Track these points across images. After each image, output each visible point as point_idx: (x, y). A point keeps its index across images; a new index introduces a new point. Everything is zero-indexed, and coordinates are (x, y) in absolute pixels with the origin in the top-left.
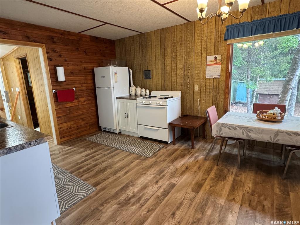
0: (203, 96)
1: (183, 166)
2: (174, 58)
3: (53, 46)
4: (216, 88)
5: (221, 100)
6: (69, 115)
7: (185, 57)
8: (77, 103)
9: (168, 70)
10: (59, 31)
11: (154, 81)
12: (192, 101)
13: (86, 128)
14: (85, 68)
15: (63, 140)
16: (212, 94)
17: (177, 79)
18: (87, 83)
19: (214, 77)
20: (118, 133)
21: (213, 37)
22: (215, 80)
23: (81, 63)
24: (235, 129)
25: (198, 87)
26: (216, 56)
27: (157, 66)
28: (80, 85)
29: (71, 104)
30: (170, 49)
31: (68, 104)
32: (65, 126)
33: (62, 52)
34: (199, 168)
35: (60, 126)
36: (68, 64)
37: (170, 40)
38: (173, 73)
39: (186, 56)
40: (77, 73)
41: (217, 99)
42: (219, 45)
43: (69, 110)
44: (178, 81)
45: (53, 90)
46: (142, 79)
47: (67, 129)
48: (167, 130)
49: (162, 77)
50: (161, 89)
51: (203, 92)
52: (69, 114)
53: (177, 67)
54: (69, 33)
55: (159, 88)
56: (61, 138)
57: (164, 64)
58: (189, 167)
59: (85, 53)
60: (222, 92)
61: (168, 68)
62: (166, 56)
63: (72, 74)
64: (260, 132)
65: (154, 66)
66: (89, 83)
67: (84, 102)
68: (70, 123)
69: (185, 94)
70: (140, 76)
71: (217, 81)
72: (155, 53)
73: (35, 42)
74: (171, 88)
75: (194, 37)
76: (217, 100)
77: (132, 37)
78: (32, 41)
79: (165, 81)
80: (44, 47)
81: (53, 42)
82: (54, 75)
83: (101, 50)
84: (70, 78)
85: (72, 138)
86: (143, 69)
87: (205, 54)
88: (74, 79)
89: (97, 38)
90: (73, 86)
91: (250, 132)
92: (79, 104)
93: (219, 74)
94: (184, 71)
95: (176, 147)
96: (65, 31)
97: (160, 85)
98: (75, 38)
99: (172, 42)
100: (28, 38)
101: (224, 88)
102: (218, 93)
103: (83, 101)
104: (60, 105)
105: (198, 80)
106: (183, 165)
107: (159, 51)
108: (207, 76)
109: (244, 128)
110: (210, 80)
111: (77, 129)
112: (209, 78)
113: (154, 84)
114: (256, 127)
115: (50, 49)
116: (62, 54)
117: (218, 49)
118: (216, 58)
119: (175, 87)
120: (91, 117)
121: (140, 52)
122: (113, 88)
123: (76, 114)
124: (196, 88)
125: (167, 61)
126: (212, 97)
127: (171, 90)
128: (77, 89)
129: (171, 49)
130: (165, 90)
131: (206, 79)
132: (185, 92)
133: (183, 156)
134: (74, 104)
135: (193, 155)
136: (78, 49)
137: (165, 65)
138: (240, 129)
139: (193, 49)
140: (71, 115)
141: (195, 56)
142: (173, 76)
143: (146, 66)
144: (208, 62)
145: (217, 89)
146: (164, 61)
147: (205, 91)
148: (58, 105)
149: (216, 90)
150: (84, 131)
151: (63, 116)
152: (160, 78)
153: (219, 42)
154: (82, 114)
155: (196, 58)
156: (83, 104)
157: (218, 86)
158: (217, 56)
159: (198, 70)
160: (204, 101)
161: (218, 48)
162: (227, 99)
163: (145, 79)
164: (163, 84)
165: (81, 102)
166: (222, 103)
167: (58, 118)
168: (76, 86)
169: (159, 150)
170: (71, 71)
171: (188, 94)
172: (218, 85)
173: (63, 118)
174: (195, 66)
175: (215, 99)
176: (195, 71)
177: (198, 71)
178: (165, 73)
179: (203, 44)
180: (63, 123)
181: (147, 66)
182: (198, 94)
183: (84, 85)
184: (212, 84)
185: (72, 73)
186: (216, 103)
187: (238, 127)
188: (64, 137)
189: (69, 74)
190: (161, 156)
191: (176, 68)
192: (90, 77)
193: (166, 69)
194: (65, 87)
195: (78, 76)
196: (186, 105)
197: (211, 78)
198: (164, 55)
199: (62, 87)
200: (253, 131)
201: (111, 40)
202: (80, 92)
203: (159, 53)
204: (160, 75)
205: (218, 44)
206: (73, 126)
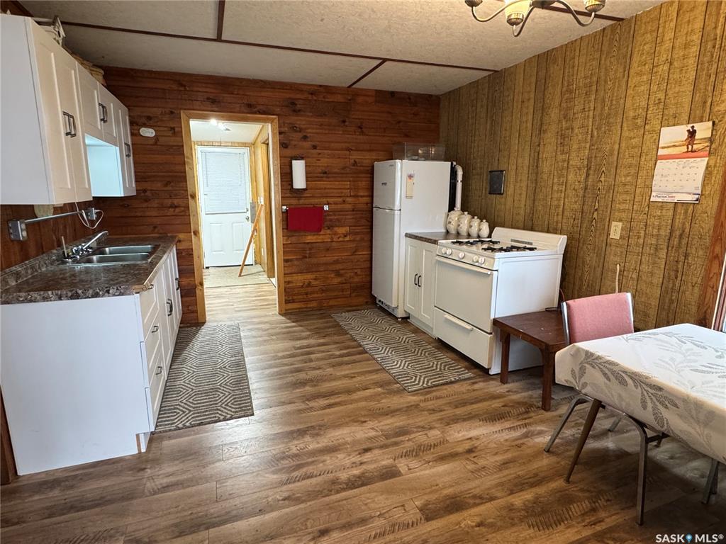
0: (633, 259)
1: (469, 441)
2: (563, 136)
3: (293, 119)
4: (681, 236)
5: (695, 279)
6: (307, 260)
7: (596, 134)
8: (330, 236)
9: (546, 170)
10: (309, 87)
11: (510, 200)
12: (599, 270)
13: (343, 292)
14: (355, 163)
15: (290, 306)
16: (663, 254)
17: (566, 200)
18: (356, 196)
19: (679, 197)
20: (402, 318)
21: (691, 62)
22: (680, 210)
23: (348, 152)
24: (623, 383)
25: (622, 229)
26: (693, 127)
27: (520, 161)
28: (340, 200)
29: (315, 237)
30: (557, 111)
31: (309, 237)
32: (299, 279)
33: (309, 130)
34: (504, 464)
35: (288, 279)
36: (320, 154)
37: (560, 85)
38: (556, 180)
39: (599, 129)
40: (335, 173)
41: (679, 275)
42: (710, 88)
43: (310, 249)
44: (566, 203)
45: (283, 205)
46: (484, 192)
47: (302, 286)
48: (489, 336)
49: (529, 191)
50: (521, 225)
51: (637, 245)
52: (310, 257)
53: (568, 162)
54: (328, 89)
55: (518, 221)
56: (287, 302)
57: (536, 154)
58: (480, 450)
59: (360, 130)
60: (701, 253)
61: (546, 167)
62: (545, 132)
63: (325, 175)
64: (702, 417)
65: (513, 160)
66: (362, 196)
67: (345, 236)
68: (310, 276)
69: (581, 245)
70: (481, 185)
71: (686, 212)
72: (518, 122)
73: (260, 113)
74: (546, 223)
75: (627, 68)
76: (679, 279)
77: (475, 84)
78: (255, 113)
79: (534, 200)
80: (276, 121)
81: (294, 111)
82: (286, 176)
83: (399, 122)
84: (319, 183)
85: (309, 306)
86: (488, 168)
87: (656, 123)
88: (328, 187)
89: (393, 94)
90: (324, 200)
91: (666, 407)
92: (332, 238)
93: (697, 188)
94: (588, 175)
95: (503, 388)
96: (321, 86)
97: (522, 212)
98: (340, 98)
99: (564, 89)
100: (250, 106)
101: (708, 241)
102: (686, 256)
103: (343, 234)
104: (293, 236)
105: (623, 206)
106: (470, 438)
107: (530, 117)
108: (653, 194)
109: (647, 385)
110: (661, 206)
111: (323, 291)
112: (660, 200)
113: (507, 207)
114: (688, 396)
115: (286, 125)
116: (308, 135)
117: (705, 102)
118: (692, 133)
119: (557, 222)
120: (356, 271)
121: (486, 123)
122: (400, 210)
123: (325, 258)
124: (616, 230)
125: (544, 145)
126: (663, 267)
127: (546, 229)
128: (333, 207)
129: (560, 111)
130: (532, 229)
131: (648, 205)
132: (581, 241)
133: (494, 417)
134: (321, 237)
135: (525, 425)
136: (344, 122)
137: (541, 156)
138: (637, 387)
139: (622, 106)
140: (314, 261)
141: (625, 128)
142: (555, 188)
143: (497, 159)
144: (663, 148)
145: (684, 242)
146: (539, 145)
147: (641, 241)
148: (289, 237)
149: (680, 242)
150: (336, 297)
151: (297, 259)
152: (524, 193)
153: (713, 78)
154: (336, 262)
155: (626, 134)
156: (341, 239)
157: (687, 230)
158: (697, 126)
159: (627, 175)
160: (635, 276)
161: (705, 96)
162: (714, 280)
163: (490, 193)
164: (528, 211)
165: (338, 236)
166: (696, 290)
167: (286, 261)
168: (331, 200)
169: (451, 382)
170: (323, 168)
171: (589, 246)
172: (687, 226)
173: (296, 263)
174: (620, 161)
175: (672, 274)
176: (618, 176)
177: (628, 178)
178: (536, 180)
179: (654, 88)
180: (295, 273)
181: (499, 160)
182: (618, 249)
183: (349, 200)
184: (670, 221)
185: (325, 173)
186: (672, 289)
187: (631, 378)
188: (293, 301)
189: (319, 175)
190: (437, 398)
191: (566, 165)
192: (363, 184)
193: (539, 169)
194: (307, 201)
195: (340, 179)
196: (581, 280)
197: (665, 200)
198: (540, 129)
199: (302, 201)
200: (676, 406)
201: (430, 96)
202: (337, 213)
203: (529, 125)
204: (524, 184)
205: (707, 85)
206: (314, 283)
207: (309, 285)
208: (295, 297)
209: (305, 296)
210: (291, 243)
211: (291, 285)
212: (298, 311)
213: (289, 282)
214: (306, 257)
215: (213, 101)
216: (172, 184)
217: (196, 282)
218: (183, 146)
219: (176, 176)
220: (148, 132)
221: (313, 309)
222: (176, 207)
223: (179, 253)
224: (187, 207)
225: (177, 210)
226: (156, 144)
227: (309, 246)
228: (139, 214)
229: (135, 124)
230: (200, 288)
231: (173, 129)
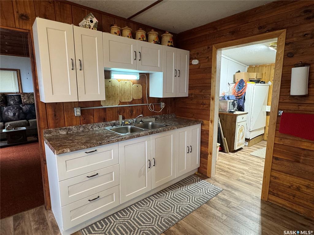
6: (300, 165)
15: (273, 198)
31: (306, 144)
32: (287, 179)
35: (274, 174)
43: (305, 156)
45: (279, 110)
47: (290, 187)
52: (303, 163)
68: (297, 181)
73: (269, 31)
78: (265, 33)
80: (284, 34)
100: (261, 28)
104: (287, 139)
140: (308, 168)
148: (282, 138)
151: (287, 160)
167: (275, 158)
173: (286, 163)
180: (283, 172)
188: (278, 196)
199: (302, 108)
207: (298, 189)
208: (280, 193)
209: (291, 197)
210: (283, 145)
211: (277, 181)
212: (281, 206)
213: (276, 178)
214: (298, 162)
215: (233, 33)
216: (204, 91)
217: (209, 152)
219: (206, 86)
220: (195, 62)
221: (297, 214)
222: (204, 104)
223: (202, 131)
224: (209, 105)
225: (205, 106)
226: (199, 68)
227: (305, 152)
229: (191, 59)
230: (210, 156)
231: (208, 57)
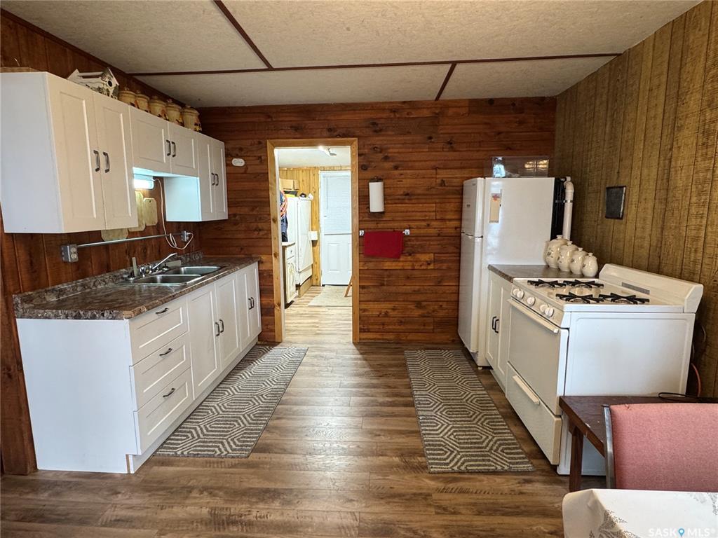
3: (378, 141)
6: (385, 288)
8: (411, 264)
9: (680, 183)
13: (424, 326)
14: (443, 183)
15: (365, 335)
18: (443, 220)
20: (484, 367)
23: (434, 171)
27: (645, 172)
28: (424, 224)
29: (394, 264)
30: (698, 96)
31: (387, 264)
32: (375, 308)
33: (391, 150)
35: (364, 306)
36: (402, 174)
37: (703, 58)
38: (694, 199)
40: (419, 195)
43: (389, 276)
44: (709, 234)
45: (360, 229)
47: (379, 316)
48: (556, 419)
49: (655, 215)
52: (387, 285)
56: (362, 331)
57: (667, 162)
59: (449, 146)
61: (680, 180)
62: (680, 128)
63: (407, 197)
65: (636, 172)
66: (450, 220)
67: (429, 264)
68: (385, 306)
73: (340, 136)
77: (593, 77)
78: (336, 137)
80: (356, 143)
81: (375, 131)
82: (363, 198)
83: (499, 133)
84: (400, 205)
85: (385, 337)
88: (410, 209)
89: (491, 101)
90: (405, 224)
92: (413, 266)
96: (404, 102)
98: (426, 113)
100: (330, 130)
103: (427, 261)
104: (371, 262)
111: (401, 323)
113: (628, 237)
115: (366, 146)
116: (390, 155)
120: (441, 303)
121: (606, 125)
122: (482, 237)
123: (405, 287)
128: (416, 231)
129: (703, 96)
134: (401, 264)
136: (430, 138)
140: (393, 289)
143: (616, 171)
146: (671, 149)
148: (365, 262)
150: (418, 331)
151: (374, 286)
152: (649, 217)
154: (415, 292)
156: (423, 267)
163: (607, 217)
165: (421, 263)
167: (362, 287)
168: (412, 224)
170: (405, 190)
173: (372, 290)
178: (666, 199)
180: (371, 301)
181: (618, 172)
183: (435, 224)
185: (407, 194)
188: (369, 331)
189: (399, 197)
192: (451, 206)
193: (672, 183)
194: (386, 225)
195: (423, 201)
198: (674, 125)
199: (380, 226)
201: (543, 99)
202: (420, 238)
203: (659, 121)
204: (650, 205)
206: (392, 313)
207: (386, 315)
208: (371, 327)
209: (381, 327)
210: (368, 269)
211: (366, 313)
212: (373, 341)
213: (365, 310)
214: (383, 285)
215: (296, 129)
216: (258, 209)
217: (275, 303)
218: (268, 173)
219: (260, 202)
220: (239, 162)
221: (389, 342)
222: (260, 230)
223: (261, 274)
224: (270, 230)
225: (261, 233)
226: (245, 173)
227: (387, 273)
228: (229, 236)
229: (229, 155)
230: (278, 308)
231: (260, 157)
